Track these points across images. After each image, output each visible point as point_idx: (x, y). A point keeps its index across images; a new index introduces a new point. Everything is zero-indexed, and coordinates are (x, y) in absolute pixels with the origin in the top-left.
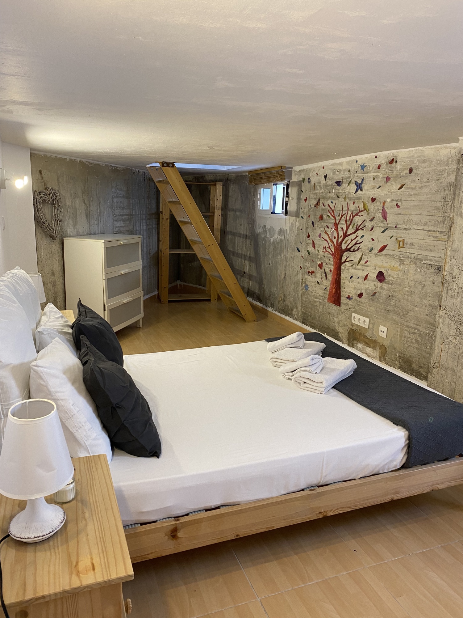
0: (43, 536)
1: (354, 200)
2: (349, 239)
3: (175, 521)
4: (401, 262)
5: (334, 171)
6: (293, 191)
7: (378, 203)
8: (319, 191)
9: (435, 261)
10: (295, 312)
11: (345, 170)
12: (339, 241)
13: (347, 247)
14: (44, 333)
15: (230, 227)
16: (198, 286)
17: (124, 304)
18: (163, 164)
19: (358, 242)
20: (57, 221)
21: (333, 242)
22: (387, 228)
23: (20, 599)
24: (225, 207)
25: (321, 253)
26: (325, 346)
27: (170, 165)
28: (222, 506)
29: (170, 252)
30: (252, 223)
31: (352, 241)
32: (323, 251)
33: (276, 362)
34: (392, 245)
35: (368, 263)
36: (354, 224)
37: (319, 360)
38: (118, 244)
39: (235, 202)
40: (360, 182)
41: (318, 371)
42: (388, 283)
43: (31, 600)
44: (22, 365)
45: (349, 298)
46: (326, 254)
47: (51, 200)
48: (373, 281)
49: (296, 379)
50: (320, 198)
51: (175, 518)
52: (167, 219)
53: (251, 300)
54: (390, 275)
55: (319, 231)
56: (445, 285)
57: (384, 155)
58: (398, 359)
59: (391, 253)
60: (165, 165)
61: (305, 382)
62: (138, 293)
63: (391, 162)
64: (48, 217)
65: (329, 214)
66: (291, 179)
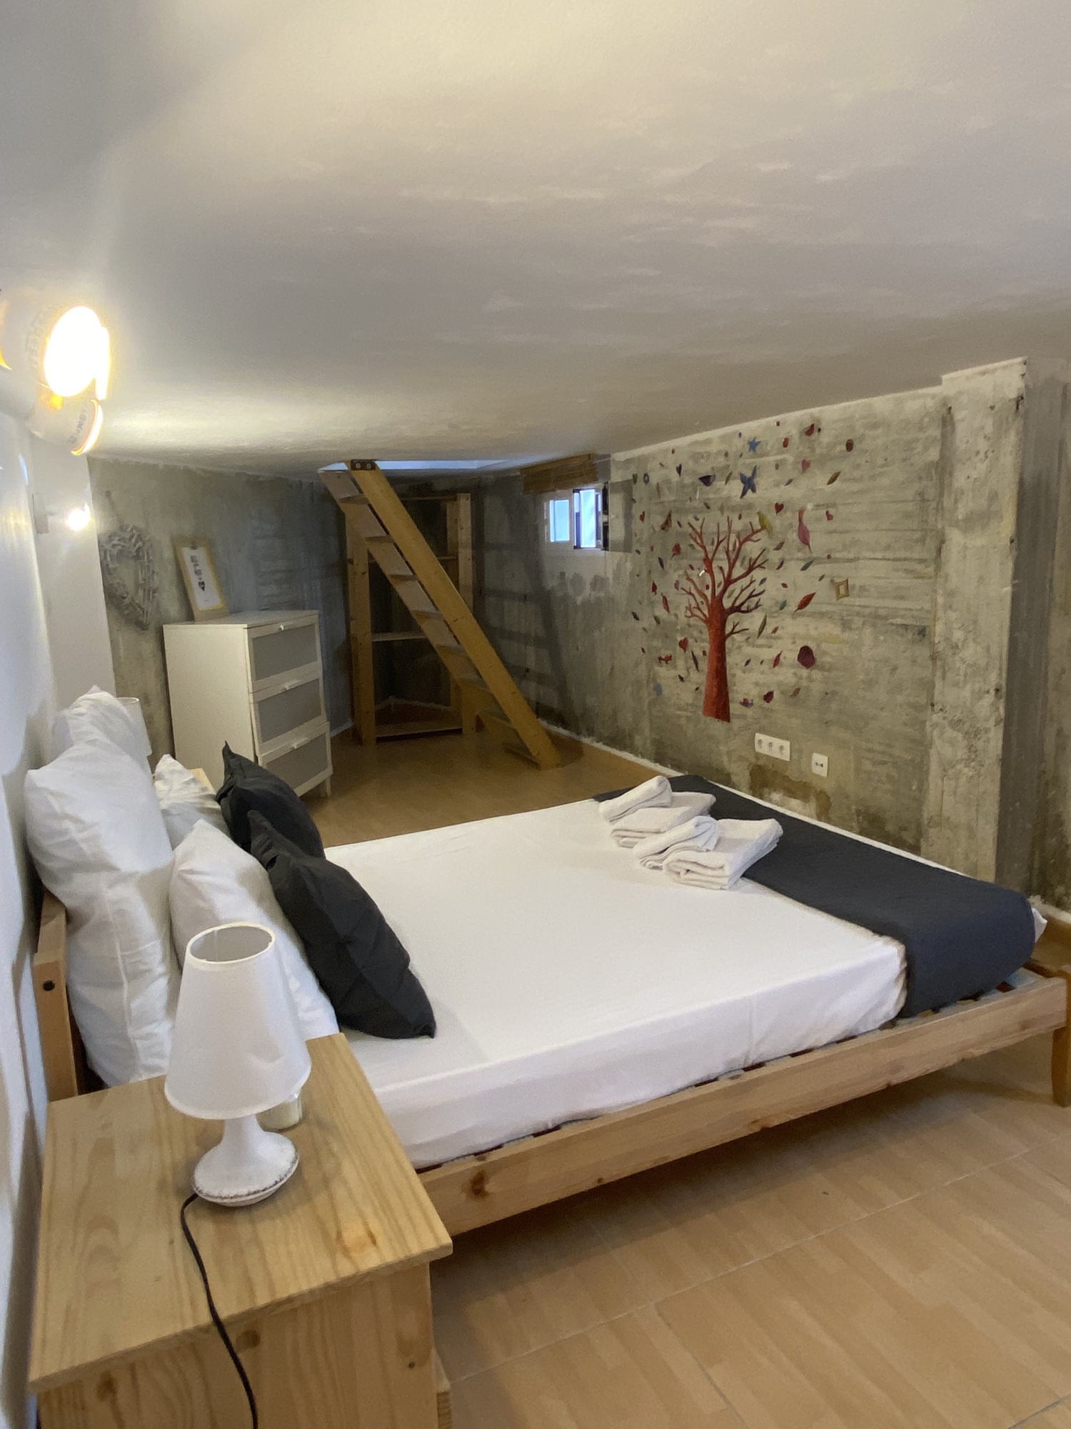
0: (264, 1190)
1: (741, 511)
2: (736, 588)
3: (479, 1160)
4: (846, 625)
5: (696, 457)
6: (616, 501)
7: (789, 514)
8: (669, 497)
9: (913, 617)
10: (638, 741)
11: (719, 453)
12: (717, 594)
13: (733, 604)
14: (174, 812)
15: (490, 581)
16: (433, 705)
17: (294, 750)
18: (353, 464)
19: (754, 594)
20: (149, 591)
21: (705, 597)
22: (811, 562)
23: (246, 1306)
24: (479, 542)
25: (683, 619)
26: (714, 799)
27: (368, 465)
28: (566, 1123)
29: (375, 640)
30: (535, 569)
31: (742, 590)
32: (686, 616)
33: (626, 838)
34: (823, 592)
35: (778, 632)
36: (744, 559)
37: (708, 825)
38: (274, 629)
39: (499, 529)
40: (748, 474)
41: (711, 847)
42: (822, 668)
43: (266, 1307)
44: (155, 873)
45: (745, 703)
46: (693, 621)
47: (134, 550)
48: (792, 666)
49: (670, 865)
50: (671, 511)
51: (476, 1154)
52: (364, 573)
53: (544, 723)
54: (825, 653)
55: (675, 577)
56: (939, 663)
57: (795, 419)
58: (855, 817)
59: (825, 608)
60: (358, 466)
61: (688, 871)
62: (320, 726)
63: (810, 431)
64: (130, 585)
65: (693, 543)
66: (609, 479)
